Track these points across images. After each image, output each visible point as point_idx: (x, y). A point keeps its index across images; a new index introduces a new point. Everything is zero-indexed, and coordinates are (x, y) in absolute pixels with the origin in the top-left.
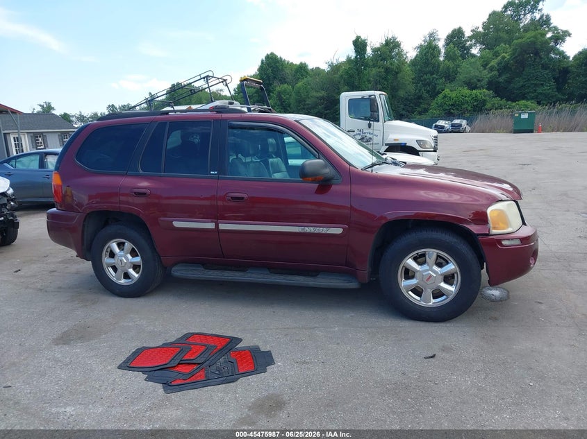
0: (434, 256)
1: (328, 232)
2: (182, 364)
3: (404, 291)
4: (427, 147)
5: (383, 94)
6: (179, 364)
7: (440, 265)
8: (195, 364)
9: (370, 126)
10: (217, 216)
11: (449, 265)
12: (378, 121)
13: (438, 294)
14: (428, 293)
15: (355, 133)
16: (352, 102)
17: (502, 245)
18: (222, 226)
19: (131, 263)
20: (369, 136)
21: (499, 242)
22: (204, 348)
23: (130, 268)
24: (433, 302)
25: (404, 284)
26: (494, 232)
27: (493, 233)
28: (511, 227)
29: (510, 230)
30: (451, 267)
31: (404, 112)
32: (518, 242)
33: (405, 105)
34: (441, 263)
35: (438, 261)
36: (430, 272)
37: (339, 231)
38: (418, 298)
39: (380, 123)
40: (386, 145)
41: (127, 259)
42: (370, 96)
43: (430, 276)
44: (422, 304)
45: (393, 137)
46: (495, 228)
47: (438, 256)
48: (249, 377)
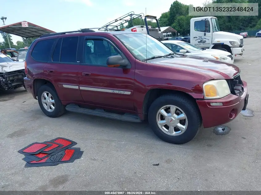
0: (175, 109)
1: (125, 93)
2: (42, 153)
3: (160, 126)
4: (235, 45)
5: (213, 18)
6: (40, 153)
7: (178, 114)
8: (47, 154)
9: (205, 35)
10: (79, 83)
11: (182, 114)
12: (210, 32)
13: (177, 129)
14: (172, 128)
15: (197, 38)
16: (196, 23)
17: (210, 106)
18: (81, 88)
19: (51, 102)
20: (204, 40)
21: (209, 103)
22: (58, 146)
23: (51, 105)
24: (174, 133)
25: (160, 122)
26: (206, 97)
27: (206, 99)
28: (219, 95)
29: (218, 97)
30: (183, 116)
31: (242, 27)
32: (221, 104)
33: (243, 23)
34: (179, 113)
35: (177, 112)
36: (172, 118)
37: (129, 93)
38: (167, 130)
39: (211, 33)
40: (213, 44)
41: (50, 100)
42: (205, 19)
43: (172, 120)
44: (169, 134)
45: (217, 40)
46: (207, 96)
47: (177, 109)
48: (64, 164)
